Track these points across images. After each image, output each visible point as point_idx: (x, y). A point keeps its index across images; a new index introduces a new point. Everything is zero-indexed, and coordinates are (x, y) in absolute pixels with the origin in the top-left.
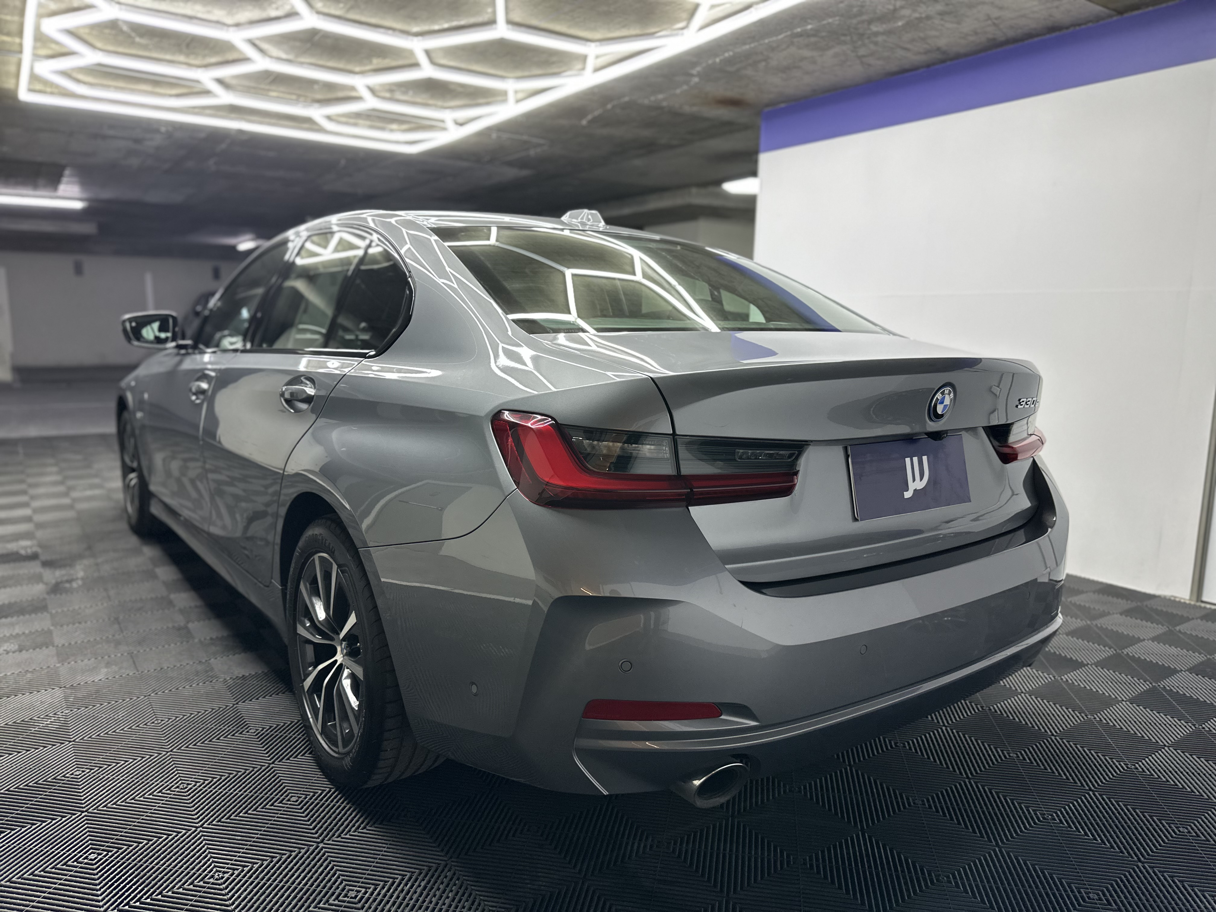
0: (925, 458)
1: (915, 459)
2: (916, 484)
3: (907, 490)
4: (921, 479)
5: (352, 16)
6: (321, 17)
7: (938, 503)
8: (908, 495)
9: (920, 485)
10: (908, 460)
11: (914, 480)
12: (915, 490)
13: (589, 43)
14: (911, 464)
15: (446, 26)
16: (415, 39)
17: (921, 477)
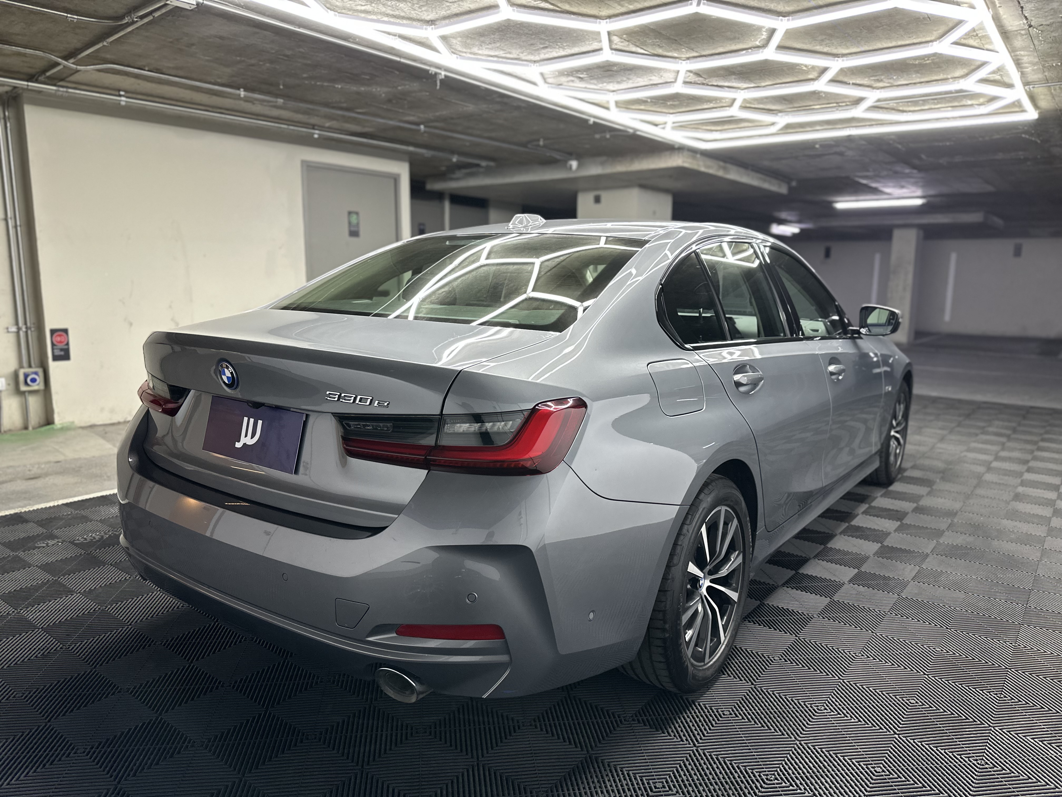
0: (260, 422)
1: (252, 420)
2: (246, 440)
3: (239, 441)
4: (252, 438)
7: (261, 462)
8: (238, 445)
9: (250, 441)
10: (246, 419)
11: (246, 436)
12: (245, 444)
14: (247, 423)
17: (253, 436)
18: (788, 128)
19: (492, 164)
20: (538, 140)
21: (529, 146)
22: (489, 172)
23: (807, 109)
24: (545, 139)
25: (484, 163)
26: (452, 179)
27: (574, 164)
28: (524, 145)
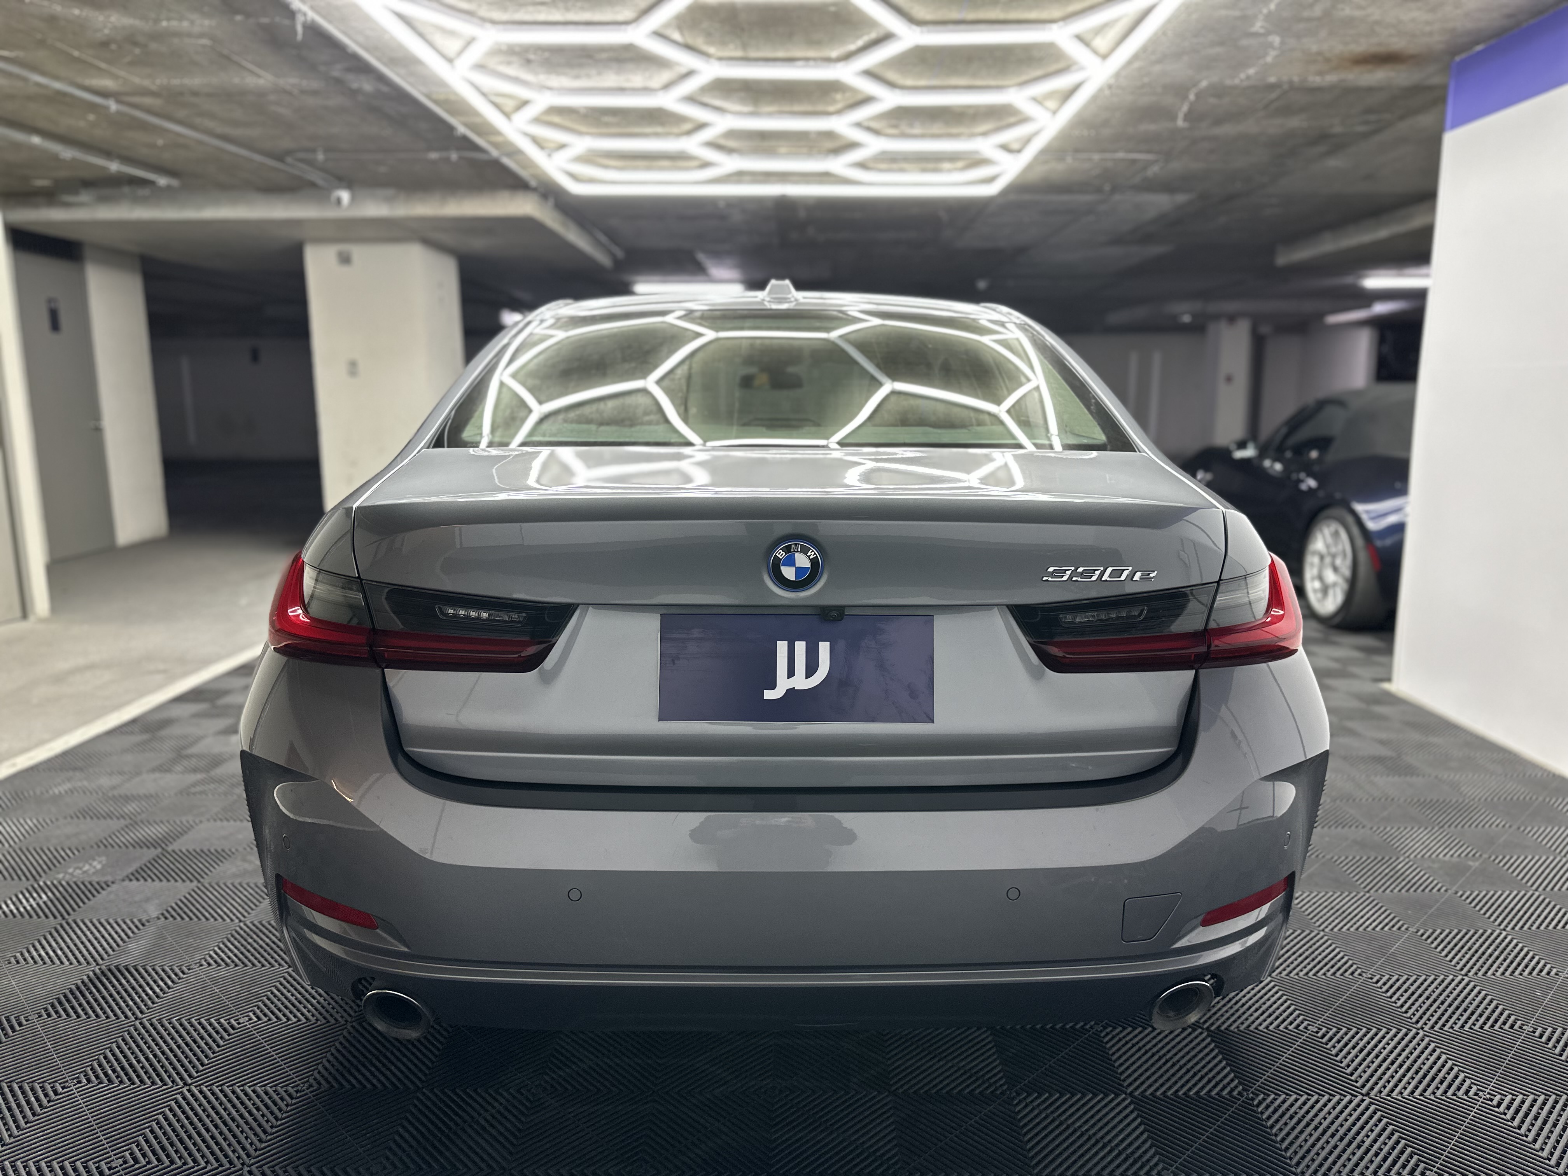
0: (824, 648)
1: (800, 647)
2: (794, 682)
3: (773, 686)
4: (809, 677)
5: (753, 54)
6: (724, 62)
7: (844, 715)
8: (773, 694)
9: (805, 683)
10: (782, 647)
11: (791, 676)
12: (790, 690)
13: (1048, 26)
14: (788, 651)
15: (860, 43)
16: (840, 65)
17: (811, 669)
18: (739, 176)
19: (175, 182)
20: (313, 151)
21: (289, 160)
22: (159, 195)
23: (770, 153)
24: (327, 150)
25: (162, 181)
26: (67, 205)
27: (345, 196)
28: (280, 157)
